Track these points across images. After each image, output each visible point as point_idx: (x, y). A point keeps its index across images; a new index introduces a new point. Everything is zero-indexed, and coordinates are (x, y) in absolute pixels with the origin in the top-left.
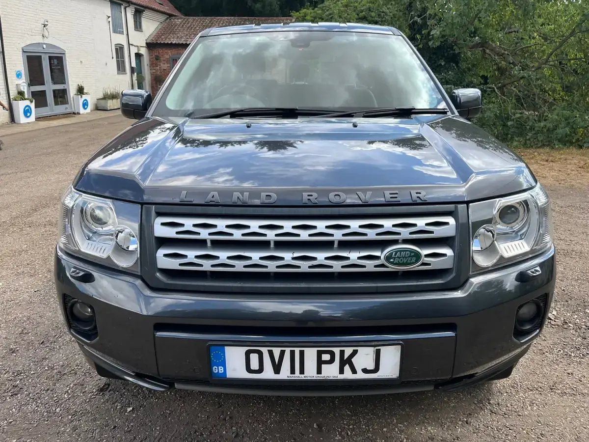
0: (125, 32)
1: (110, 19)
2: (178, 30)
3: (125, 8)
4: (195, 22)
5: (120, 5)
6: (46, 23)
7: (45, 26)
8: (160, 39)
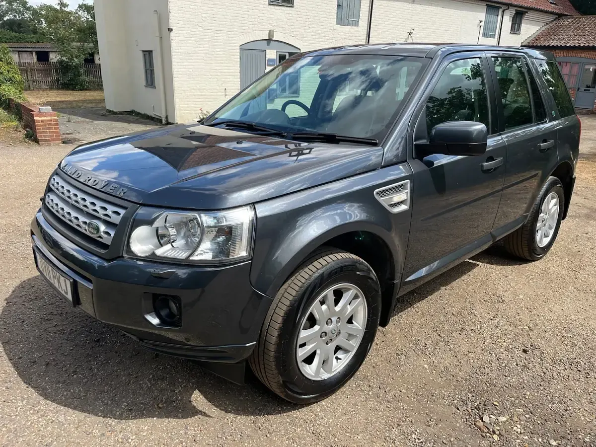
0: (497, 36)
1: (482, 24)
2: (562, 32)
3: (503, 12)
4: (587, 21)
5: (499, 8)
6: (413, 31)
7: (410, 34)
8: (538, 42)
